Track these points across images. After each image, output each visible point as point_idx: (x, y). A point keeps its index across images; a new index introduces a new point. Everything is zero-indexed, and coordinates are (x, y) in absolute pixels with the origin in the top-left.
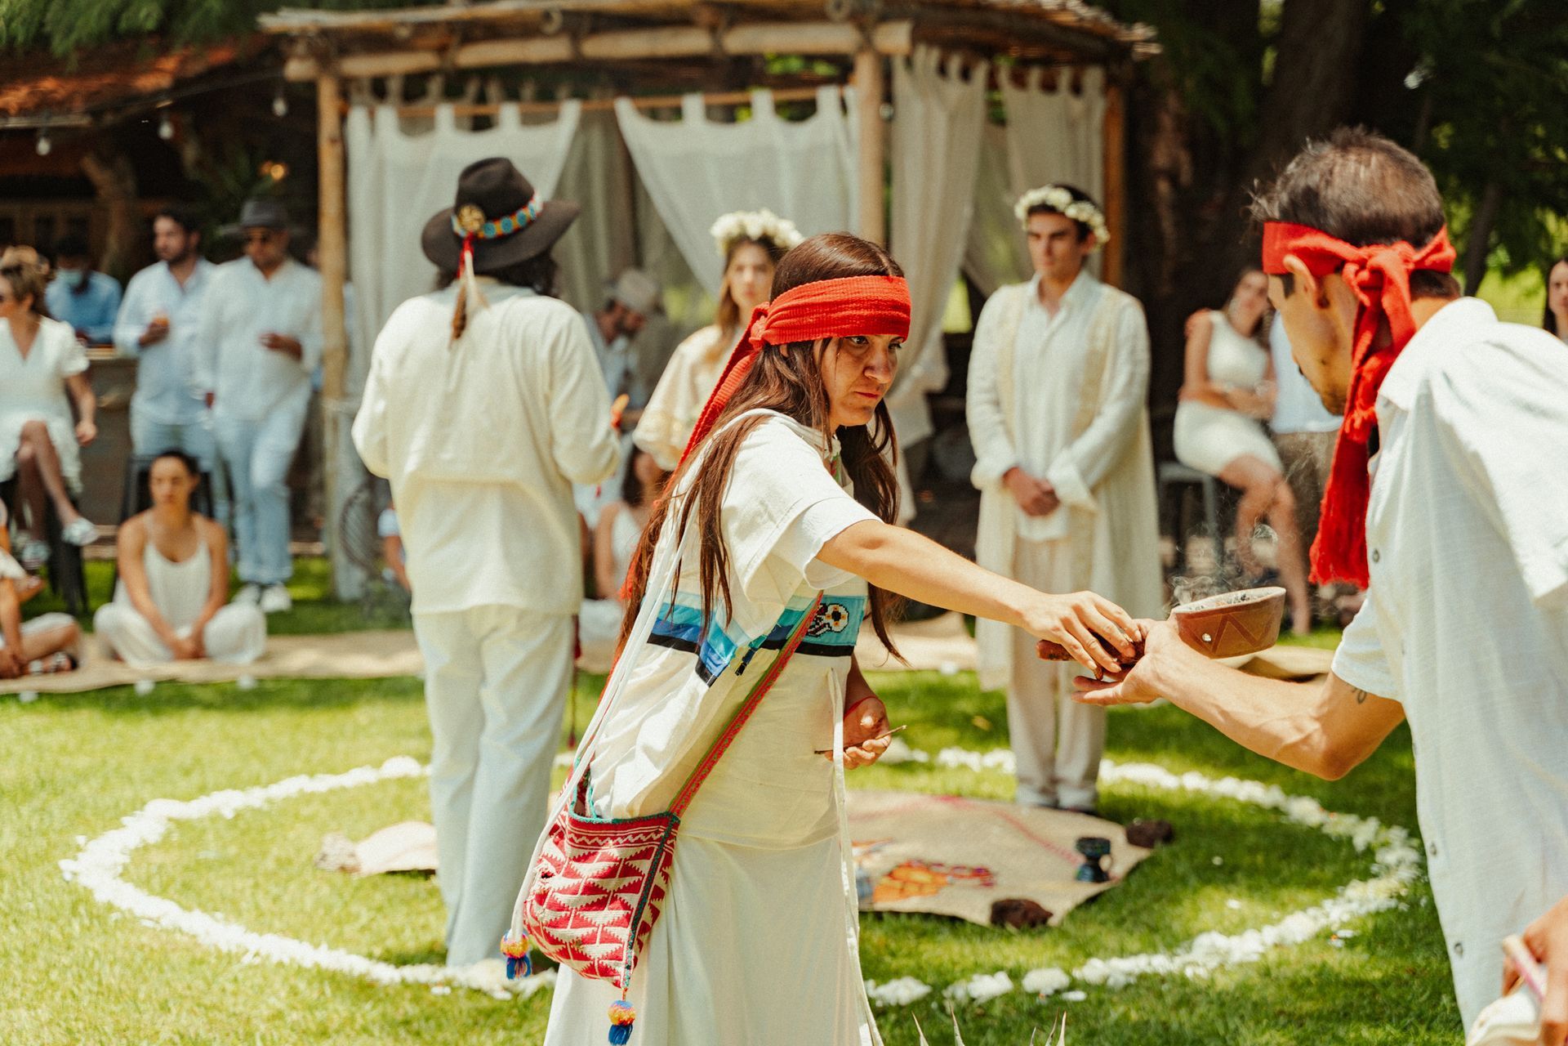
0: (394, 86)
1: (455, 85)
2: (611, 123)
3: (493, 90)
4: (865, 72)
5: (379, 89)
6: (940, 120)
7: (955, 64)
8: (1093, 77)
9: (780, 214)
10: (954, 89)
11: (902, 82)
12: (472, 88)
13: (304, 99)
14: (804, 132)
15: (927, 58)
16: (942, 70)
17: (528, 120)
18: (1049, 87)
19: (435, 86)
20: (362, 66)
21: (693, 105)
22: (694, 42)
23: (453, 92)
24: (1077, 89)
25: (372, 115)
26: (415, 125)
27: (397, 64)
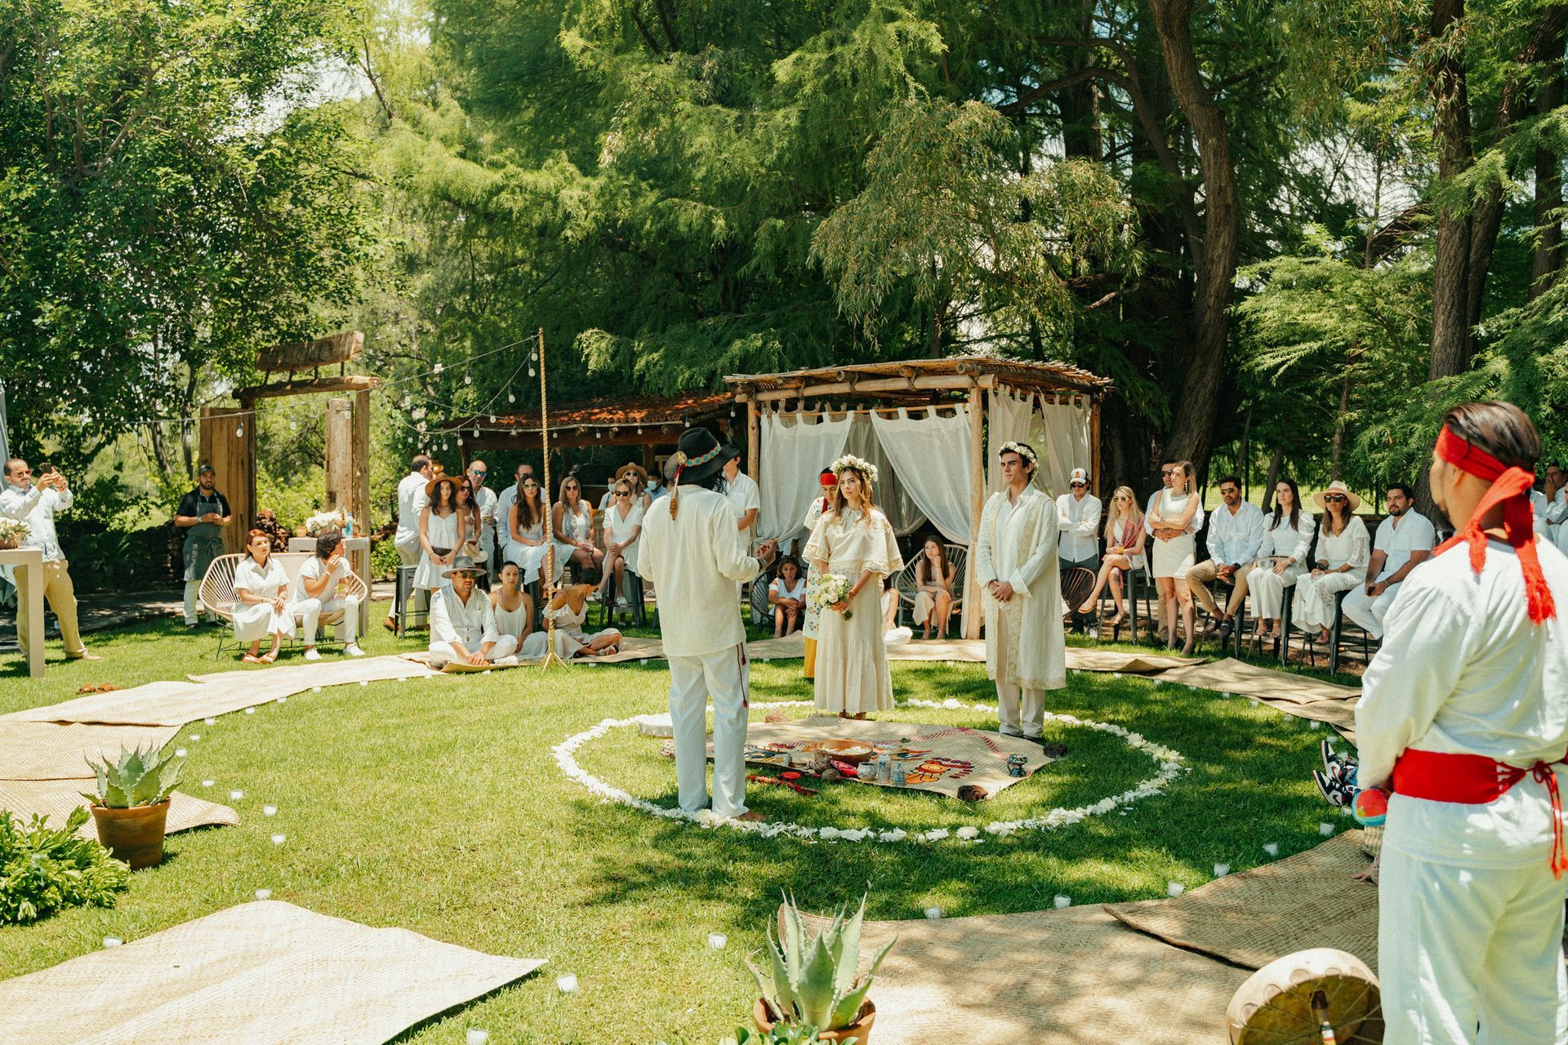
0: (782, 405)
1: (810, 403)
2: (869, 421)
3: (827, 406)
4: (974, 397)
5: (775, 405)
6: (1010, 418)
7: (1018, 393)
8: (1086, 399)
9: (857, 455)
10: (1018, 404)
11: (992, 399)
12: (818, 406)
13: (742, 409)
14: (950, 422)
15: (1005, 391)
16: (1012, 395)
17: (834, 419)
18: (1064, 402)
19: (801, 405)
20: (766, 397)
21: (902, 411)
22: (901, 384)
23: (809, 407)
24: (1078, 403)
25: (769, 417)
26: (789, 423)
27: (782, 396)
